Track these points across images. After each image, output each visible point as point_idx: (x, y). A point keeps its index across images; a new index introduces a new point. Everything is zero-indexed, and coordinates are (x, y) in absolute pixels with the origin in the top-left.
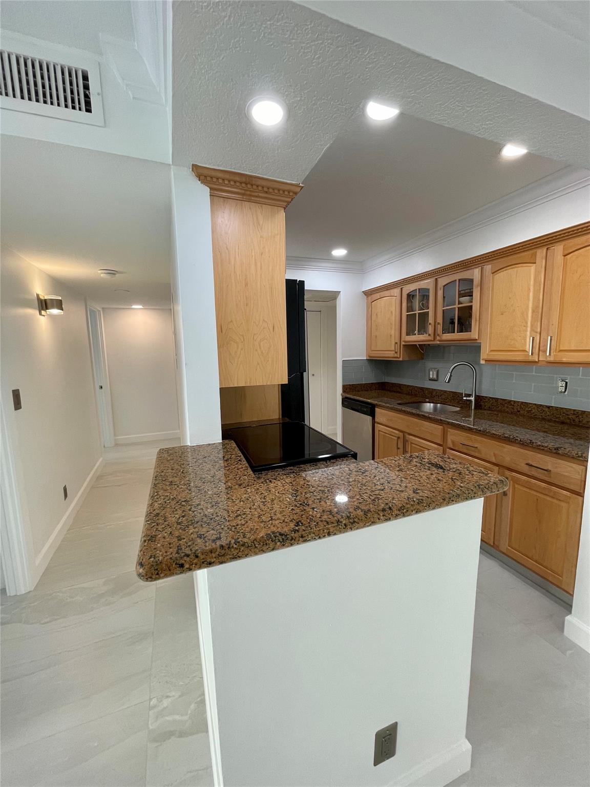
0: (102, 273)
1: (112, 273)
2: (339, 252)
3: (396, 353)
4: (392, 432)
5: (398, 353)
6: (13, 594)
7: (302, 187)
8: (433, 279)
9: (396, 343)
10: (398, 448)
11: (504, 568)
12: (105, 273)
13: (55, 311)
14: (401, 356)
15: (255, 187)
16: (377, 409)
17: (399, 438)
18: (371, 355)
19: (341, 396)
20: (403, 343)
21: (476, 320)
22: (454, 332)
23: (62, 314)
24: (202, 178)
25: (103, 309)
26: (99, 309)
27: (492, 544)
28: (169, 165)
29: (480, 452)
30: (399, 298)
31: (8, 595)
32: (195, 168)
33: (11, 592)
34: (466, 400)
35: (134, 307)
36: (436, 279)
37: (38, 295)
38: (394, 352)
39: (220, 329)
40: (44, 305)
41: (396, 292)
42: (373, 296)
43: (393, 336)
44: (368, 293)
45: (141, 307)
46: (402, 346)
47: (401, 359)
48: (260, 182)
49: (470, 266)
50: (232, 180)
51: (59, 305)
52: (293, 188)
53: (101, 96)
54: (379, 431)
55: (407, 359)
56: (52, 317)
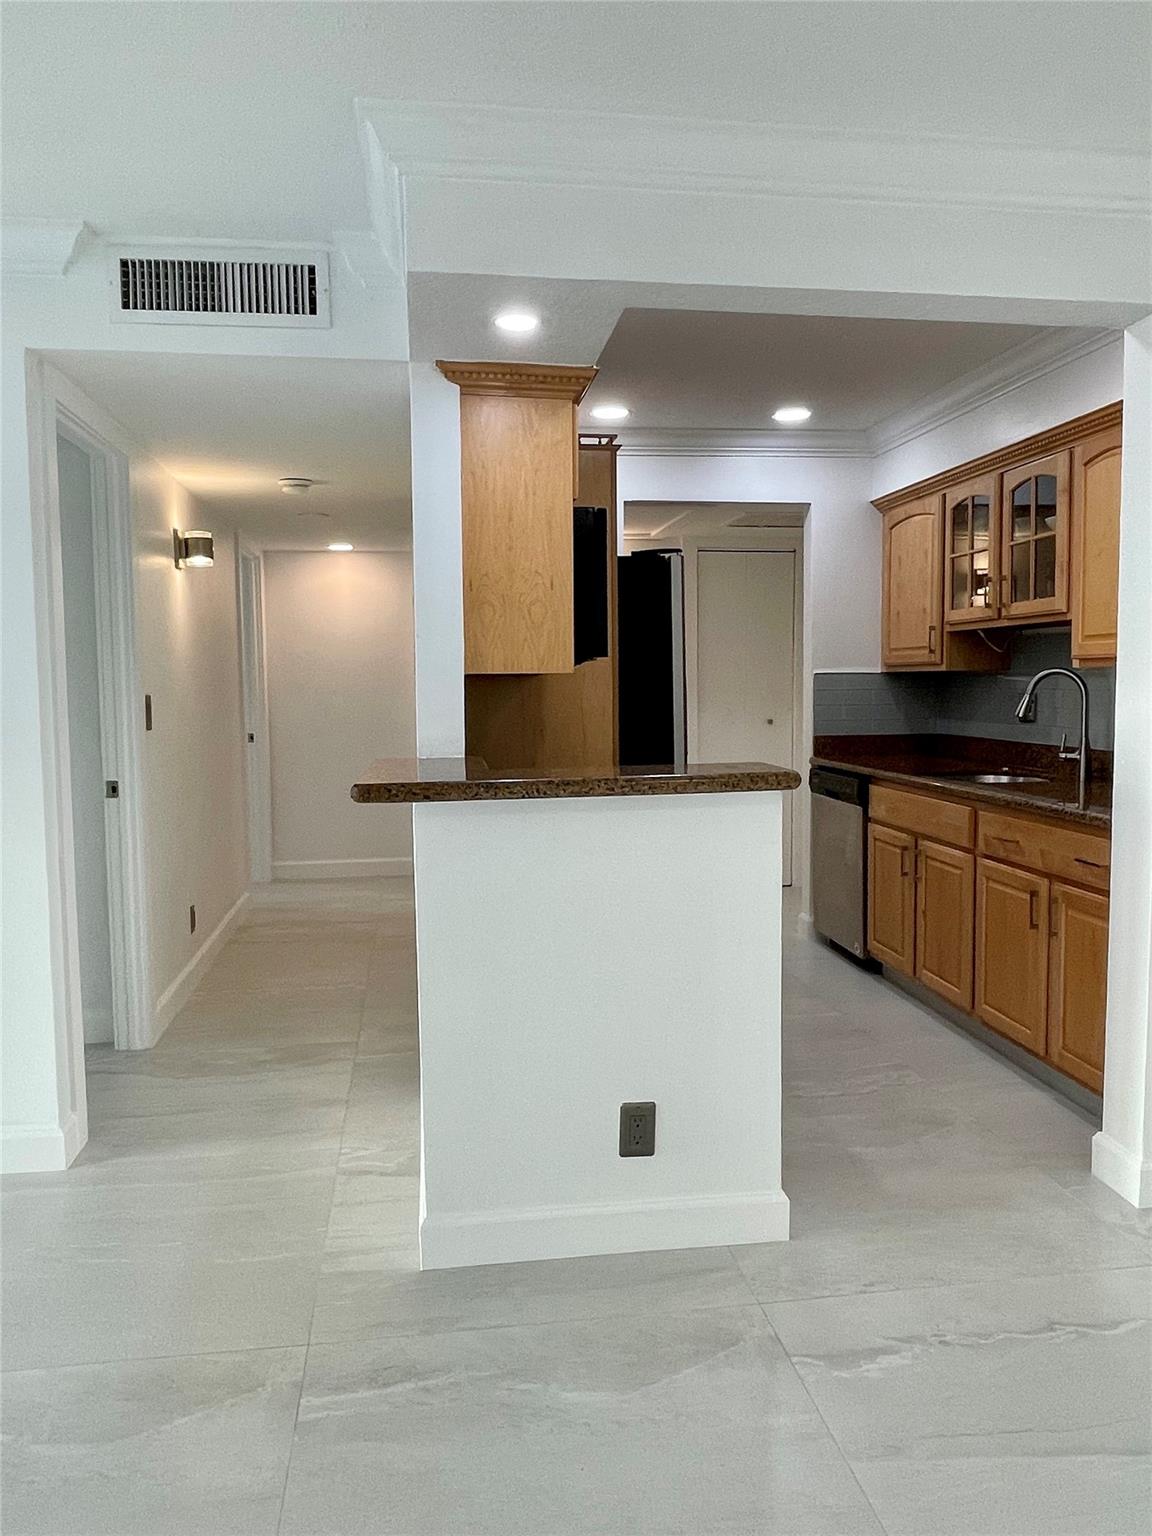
0: (286, 485)
1: (303, 484)
2: (792, 415)
3: (931, 651)
4: (895, 837)
5: (938, 652)
6: (123, 1047)
7: (597, 371)
8: (995, 474)
9: (932, 628)
10: (904, 874)
11: (1065, 1105)
12: (291, 486)
13: (199, 561)
14: (945, 660)
15: (524, 378)
16: (874, 790)
17: (905, 849)
18: (891, 661)
19: (810, 765)
20: (948, 628)
21: (1062, 571)
22: (1028, 599)
23: (212, 565)
24: (450, 374)
25: (265, 552)
26: (258, 554)
27: (1042, 1053)
28: (407, 362)
29: (1021, 852)
30: (937, 518)
31: (116, 1048)
32: (440, 364)
33: (121, 1044)
34: (1066, 758)
35: (333, 547)
36: (1002, 474)
37: (175, 531)
38: (927, 651)
39: (469, 587)
40: (183, 548)
41: (934, 502)
42: (894, 512)
43: (928, 611)
44: (885, 505)
45: (349, 547)
46: (945, 634)
47: (943, 668)
48: (531, 371)
49: (1052, 448)
50: (491, 373)
51: (206, 546)
52: (583, 374)
53: (328, 293)
54: (875, 839)
55: (960, 667)
56: (191, 570)
